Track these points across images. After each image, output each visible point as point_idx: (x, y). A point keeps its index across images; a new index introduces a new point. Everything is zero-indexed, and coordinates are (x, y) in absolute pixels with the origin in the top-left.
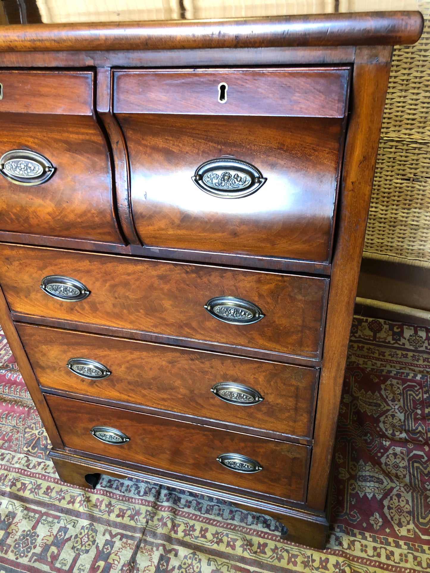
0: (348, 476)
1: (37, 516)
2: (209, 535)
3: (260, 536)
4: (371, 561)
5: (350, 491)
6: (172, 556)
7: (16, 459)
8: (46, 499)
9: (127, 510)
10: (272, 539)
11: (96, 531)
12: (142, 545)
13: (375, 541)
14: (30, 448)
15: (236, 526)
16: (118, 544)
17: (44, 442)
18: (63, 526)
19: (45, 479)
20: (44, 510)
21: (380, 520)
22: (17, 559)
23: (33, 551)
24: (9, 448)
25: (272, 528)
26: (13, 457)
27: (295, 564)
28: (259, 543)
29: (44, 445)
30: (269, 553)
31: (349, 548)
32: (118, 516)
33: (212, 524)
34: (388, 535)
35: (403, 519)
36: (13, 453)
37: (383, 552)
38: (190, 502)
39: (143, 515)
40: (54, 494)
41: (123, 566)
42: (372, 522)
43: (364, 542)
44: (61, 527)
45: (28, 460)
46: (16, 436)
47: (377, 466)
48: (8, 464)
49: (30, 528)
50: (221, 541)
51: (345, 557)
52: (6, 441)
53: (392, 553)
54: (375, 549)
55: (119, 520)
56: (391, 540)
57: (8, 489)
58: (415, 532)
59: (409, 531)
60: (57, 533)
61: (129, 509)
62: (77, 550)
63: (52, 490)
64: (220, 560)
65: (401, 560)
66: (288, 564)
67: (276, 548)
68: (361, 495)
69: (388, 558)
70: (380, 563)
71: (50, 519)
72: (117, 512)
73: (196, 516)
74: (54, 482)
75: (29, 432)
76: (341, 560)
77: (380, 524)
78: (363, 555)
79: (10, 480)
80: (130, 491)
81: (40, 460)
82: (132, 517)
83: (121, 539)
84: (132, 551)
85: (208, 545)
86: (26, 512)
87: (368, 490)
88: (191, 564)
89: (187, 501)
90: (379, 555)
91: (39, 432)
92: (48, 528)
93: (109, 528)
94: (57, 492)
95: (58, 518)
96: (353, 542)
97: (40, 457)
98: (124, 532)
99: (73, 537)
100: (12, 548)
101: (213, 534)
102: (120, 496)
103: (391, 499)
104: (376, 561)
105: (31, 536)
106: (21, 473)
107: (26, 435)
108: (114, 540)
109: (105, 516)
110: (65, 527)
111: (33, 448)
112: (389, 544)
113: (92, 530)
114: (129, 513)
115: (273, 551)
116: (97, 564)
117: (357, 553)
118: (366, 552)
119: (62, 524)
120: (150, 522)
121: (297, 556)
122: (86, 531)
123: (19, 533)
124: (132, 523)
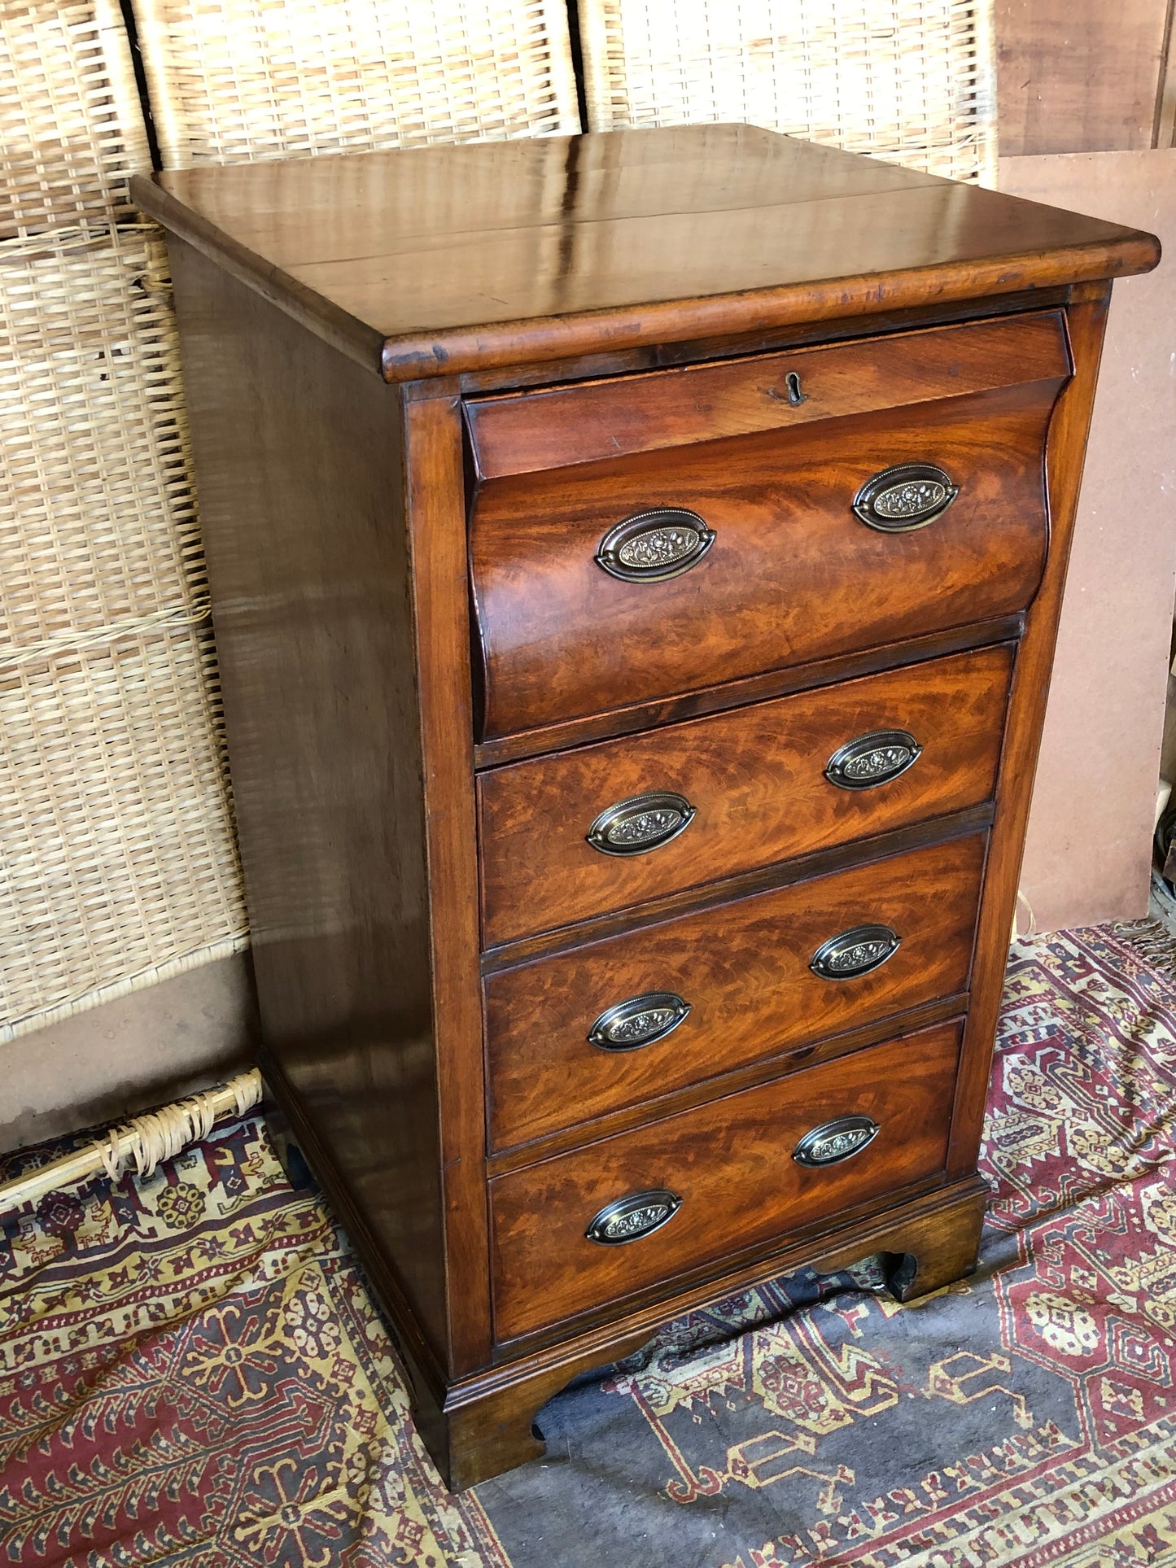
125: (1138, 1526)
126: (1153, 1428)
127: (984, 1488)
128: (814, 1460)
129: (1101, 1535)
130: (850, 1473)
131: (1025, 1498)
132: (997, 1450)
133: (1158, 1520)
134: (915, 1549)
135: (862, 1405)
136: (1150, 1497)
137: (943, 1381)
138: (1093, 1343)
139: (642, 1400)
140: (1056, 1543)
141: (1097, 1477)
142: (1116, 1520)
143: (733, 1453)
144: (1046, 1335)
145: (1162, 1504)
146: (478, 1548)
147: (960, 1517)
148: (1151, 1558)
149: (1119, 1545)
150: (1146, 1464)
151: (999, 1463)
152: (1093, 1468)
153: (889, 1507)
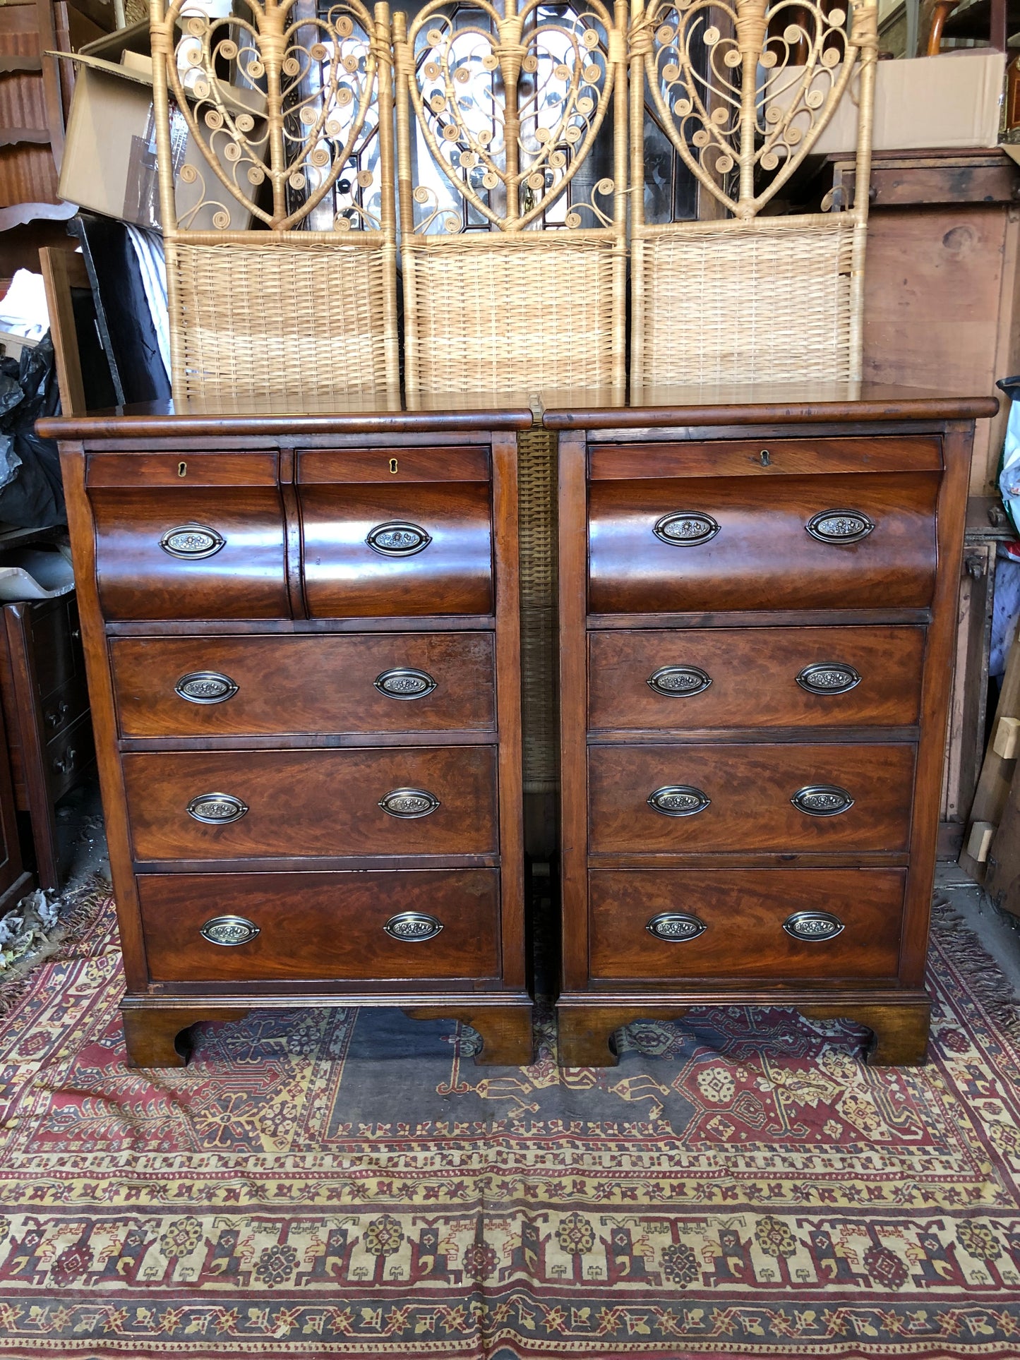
0: (773, 1085)
1: (279, 1225)
2: (591, 1191)
3: (670, 1177)
4: (843, 1175)
5: (783, 1102)
6: (539, 1223)
7: (195, 1161)
8: (284, 1201)
9: (439, 1187)
10: (688, 1177)
11: (399, 1224)
12: (486, 1221)
13: (838, 1151)
14: (217, 1142)
15: (627, 1173)
16: (443, 1230)
17: (239, 1130)
18: (334, 1227)
19: (268, 1178)
20: (287, 1216)
21: (839, 1126)
22: (271, 1286)
23: (295, 1271)
24: (173, 1148)
25: (685, 1163)
26: (190, 1159)
27: (735, 1196)
28: (672, 1186)
29: (240, 1134)
30: (692, 1193)
31: (806, 1166)
32: (427, 1197)
33: (589, 1176)
34: (855, 1140)
35: (869, 1122)
36: (188, 1154)
37: (855, 1161)
38: (543, 1157)
39: (472, 1187)
40: (295, 1193)
41: (467, 1252)
42: (828, 1132)
43: (825, 1156)
44: (331, 1231)
45: (221, 1158)
46: (180, 1130)
47: (812, 1070)
48: (185, 1169)
49: (275, 1243)
50: (611, 1193)
51: (805, 1178)
52: (163, 1140)
53: (869, 1160)
54: (843, 1160)
55: (432, 1201)
56: (861, 1144)
57: (205, 1203)
58: (892, 1135)
59: (882, 1134)
60: (329, 1239)
61: (442, 1185)
62: (377, 1250)
63: (290, 1189)
64: (619, 1216)
65: (885, 1164)
66: (725, 1198)
67: (699, 1185)
68: (802, 1104)
69: (865, 1167)
70: (857, 1174)
71: (308, 1225)
72: (422, 1192)
73: (560, 1171)
74: (288, 1177)
75: (202, 1123)
76: (799, 1183)
77: (840, 1131)
78: (829, 1170)
79: (200, 1191)
80: (432, 1164)
81: (244, 1155)
82: (452, 1194)
83: (446, 1223)
84: (472, 1233)
85: (595, 1201)
86: (255, 1224)
87: (808, 1098)
88: (576, 1227)
89: (537, 1156)
90: (851, 1166)
91: (222, 1119)
92: (309, 1236)
93: (419, 1215)
94: (300, 1190)
95: (322, 1220)
96: (810, 1159)
97: (242, 1151)
98: (448, 1214)
99: (361, 1238)
100: (254, 1276)
101: (595, 1188)
102: (417, 1173)
103: (845, 1103)
104: (850, 1173)
105: (283, 1253)
106: (217, 1178)
107: (198, 1127)
108: (435, 1226)
109: (406, 1201)
110: (340, 1229)
111: (222, 1140)
112: (861, 1151)
113: (391, 1223)
114: (444, 1189)
115: (696, 1189)
116: (421, 1261)
117: (820, 1169)
118: (832, 1166)
119: (332, 1226)
120: (486, 1190)
121: (734, 1187)
122: (381, 1227)
123: (258, 1254)
124: (457, 1200)
125: (675, 1182)
126: (727, 1146)
127: (603, 1136)
128: (524, 1096)
129: (650, 1177)
130: (537, 1107)
131: (622, 1148)
132: (626, 1125)
133: (691, 1183)
134: (540, 1148)
135: (570, 1083)
136: (696, 1173)
137: (624, 1088)
138: (727, 1100)
139: (458, 1049)
140: (621, 1172)
141: (672, 1153)
142: (665, 1175)
143: (485, 1081)
144: (702, 1088)
145: (701, 1177)
146: (328, 1080)
147: (578, 1143)
148: (671, 1197)
149: (657, 1185)
150: (708, 1159)
151: (621, 1130)
152: (674, 1147)
153: (546, 1127)
